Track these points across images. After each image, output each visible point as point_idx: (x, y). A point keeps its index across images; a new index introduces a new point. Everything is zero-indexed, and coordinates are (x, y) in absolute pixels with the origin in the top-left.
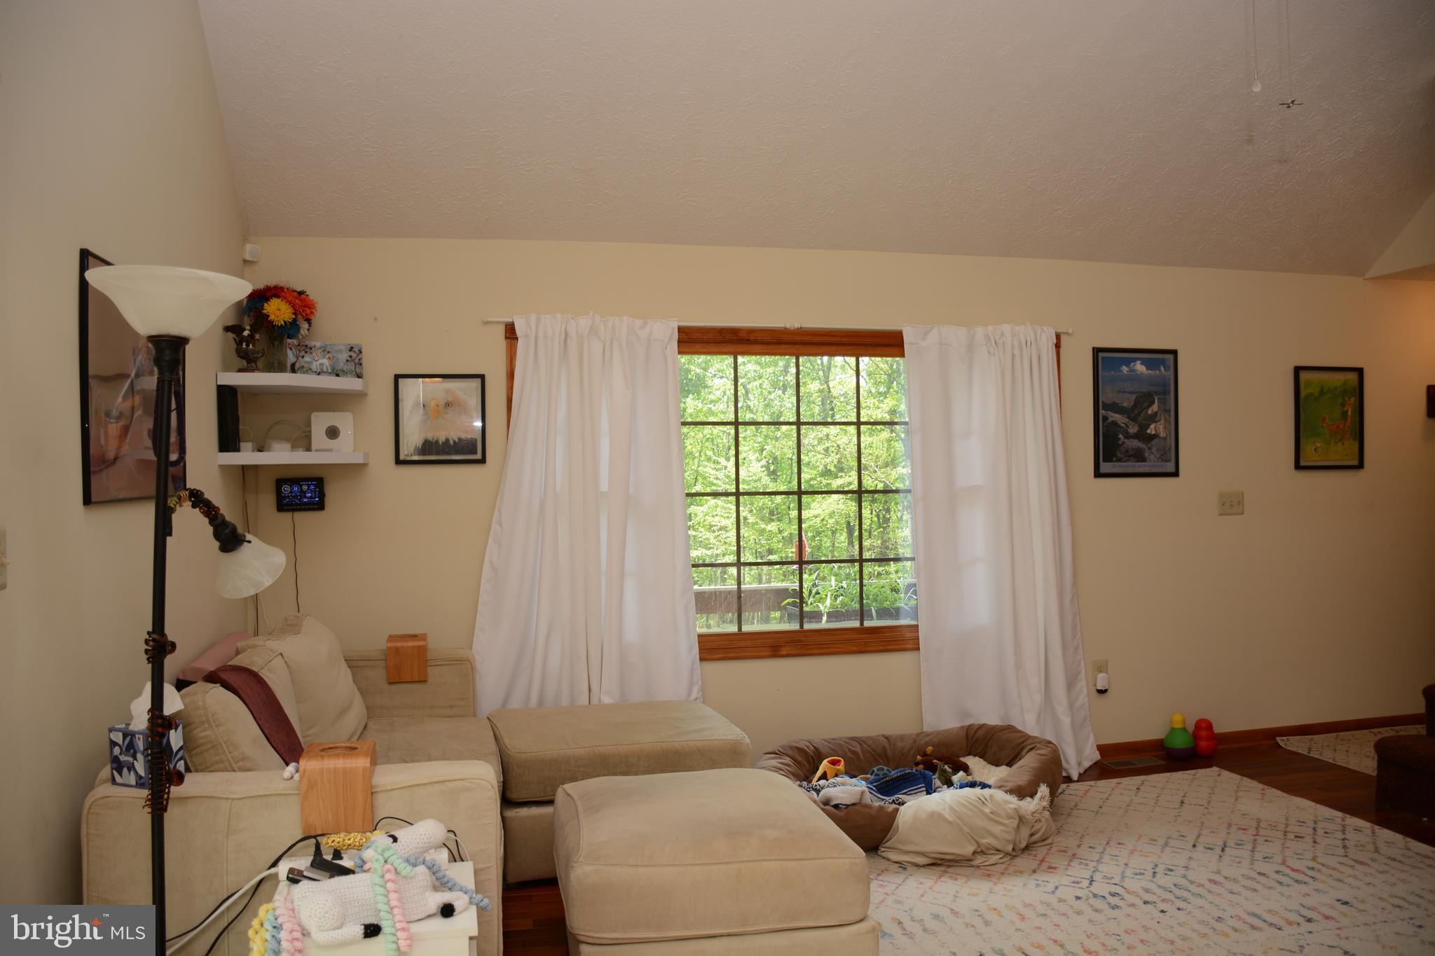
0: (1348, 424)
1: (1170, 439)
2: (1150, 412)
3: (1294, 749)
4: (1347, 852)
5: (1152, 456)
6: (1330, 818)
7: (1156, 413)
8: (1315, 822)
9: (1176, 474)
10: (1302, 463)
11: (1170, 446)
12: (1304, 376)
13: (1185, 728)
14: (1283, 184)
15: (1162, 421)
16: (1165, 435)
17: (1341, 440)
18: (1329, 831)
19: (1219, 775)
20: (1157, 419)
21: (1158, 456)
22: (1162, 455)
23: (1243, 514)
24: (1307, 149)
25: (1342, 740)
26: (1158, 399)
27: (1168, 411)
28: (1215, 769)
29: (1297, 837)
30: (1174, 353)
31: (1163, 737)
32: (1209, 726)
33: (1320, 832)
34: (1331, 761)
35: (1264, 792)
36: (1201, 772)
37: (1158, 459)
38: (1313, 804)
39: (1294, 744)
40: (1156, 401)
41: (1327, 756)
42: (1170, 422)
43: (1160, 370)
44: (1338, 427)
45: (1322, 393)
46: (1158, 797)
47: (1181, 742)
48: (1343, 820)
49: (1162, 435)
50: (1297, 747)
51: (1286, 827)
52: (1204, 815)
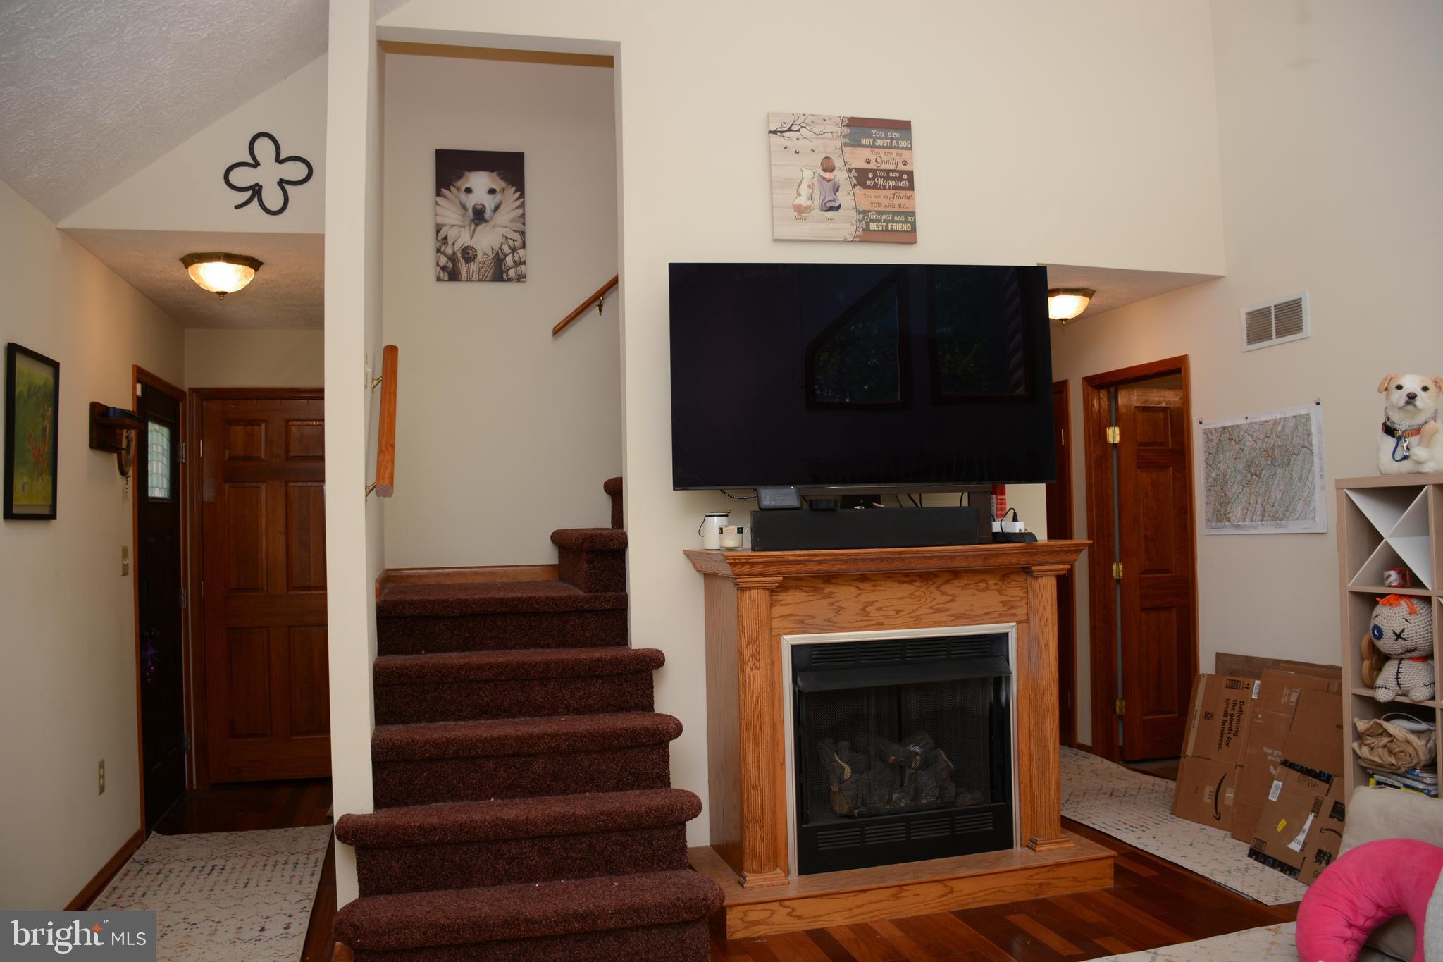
0: (46, 449)
10: (14, 509)
12: (19, 361)
17: (41, 475)
44: (39, 452)
45: (30, 394)
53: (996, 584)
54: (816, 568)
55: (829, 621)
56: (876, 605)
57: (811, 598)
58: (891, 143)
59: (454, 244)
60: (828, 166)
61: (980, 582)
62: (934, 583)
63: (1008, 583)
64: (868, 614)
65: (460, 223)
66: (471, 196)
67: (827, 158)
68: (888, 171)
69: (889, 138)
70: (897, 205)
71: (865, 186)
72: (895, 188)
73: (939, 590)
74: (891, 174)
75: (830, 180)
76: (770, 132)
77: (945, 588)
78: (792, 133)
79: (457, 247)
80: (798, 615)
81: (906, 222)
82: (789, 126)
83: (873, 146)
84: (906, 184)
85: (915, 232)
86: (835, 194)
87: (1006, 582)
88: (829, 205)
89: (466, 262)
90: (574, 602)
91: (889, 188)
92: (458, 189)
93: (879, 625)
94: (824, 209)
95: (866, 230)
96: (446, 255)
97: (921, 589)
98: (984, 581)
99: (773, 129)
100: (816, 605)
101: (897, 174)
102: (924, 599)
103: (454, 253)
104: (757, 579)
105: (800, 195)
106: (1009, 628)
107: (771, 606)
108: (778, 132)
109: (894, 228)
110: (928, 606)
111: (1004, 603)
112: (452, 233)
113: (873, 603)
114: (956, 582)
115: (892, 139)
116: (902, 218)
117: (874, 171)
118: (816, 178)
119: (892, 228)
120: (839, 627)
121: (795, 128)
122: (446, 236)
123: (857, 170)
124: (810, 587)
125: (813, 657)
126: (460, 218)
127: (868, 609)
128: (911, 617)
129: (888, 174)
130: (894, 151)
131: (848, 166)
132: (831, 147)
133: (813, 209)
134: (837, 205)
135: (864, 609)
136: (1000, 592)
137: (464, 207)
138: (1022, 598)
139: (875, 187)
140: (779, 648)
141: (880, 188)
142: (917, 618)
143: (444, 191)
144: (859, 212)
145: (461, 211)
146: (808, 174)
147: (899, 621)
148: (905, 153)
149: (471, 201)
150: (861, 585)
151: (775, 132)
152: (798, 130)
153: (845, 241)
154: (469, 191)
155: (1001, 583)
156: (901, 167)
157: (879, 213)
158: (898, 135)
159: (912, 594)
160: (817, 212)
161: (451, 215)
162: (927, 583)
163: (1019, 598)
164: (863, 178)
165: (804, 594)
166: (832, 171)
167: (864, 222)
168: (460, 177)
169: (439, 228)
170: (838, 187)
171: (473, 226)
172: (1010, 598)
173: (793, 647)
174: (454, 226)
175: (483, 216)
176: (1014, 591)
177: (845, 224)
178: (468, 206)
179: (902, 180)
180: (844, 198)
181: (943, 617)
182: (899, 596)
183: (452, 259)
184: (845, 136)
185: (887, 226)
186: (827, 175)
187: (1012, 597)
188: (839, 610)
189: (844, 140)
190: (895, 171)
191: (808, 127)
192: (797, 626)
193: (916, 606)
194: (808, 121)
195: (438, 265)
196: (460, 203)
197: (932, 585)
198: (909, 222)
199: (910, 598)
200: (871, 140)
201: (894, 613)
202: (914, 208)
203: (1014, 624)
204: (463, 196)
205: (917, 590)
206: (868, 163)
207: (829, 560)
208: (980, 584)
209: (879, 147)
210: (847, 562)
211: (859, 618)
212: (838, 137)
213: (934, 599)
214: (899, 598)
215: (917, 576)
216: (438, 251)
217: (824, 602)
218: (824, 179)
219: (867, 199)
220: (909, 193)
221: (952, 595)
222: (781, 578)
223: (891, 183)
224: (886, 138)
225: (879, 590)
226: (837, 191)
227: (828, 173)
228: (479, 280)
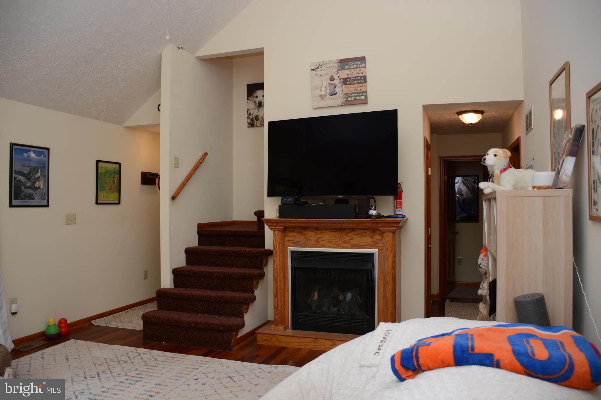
0: (115, 186)
1: (45, 189)
2: (36, 176)
3: (100, 325)
4: (146, 363)
5: (37, 197)
6: (131, 351)
7: (39, 177)
8: (127, 354)
9: (47, 206)
10: (99, 202)
11: (45, 193)
12: (100, 164)
13: (55, 324)
14: (102, 82)
15: (42, 181)
16: (43, 188)
17: (113, 192)
18: (135, 356)
19: (76, 343)
20: (40, 180)
21: (40, 197)
22: (41, 197)
23: (75, 224)
24: (114, 69)
25: (116, 317)
26: (40, 170)
27: (45, 176)
28: (72, 340)
29: (124, 362)
30: (48, 149)
31: (45, 330)
32: (65, 321)
33: (132, 358)
34: (116, 327)
35: (99, 346)
36: (67, 343)
37: (40, 198)
38: (121, 346)
39: (98, 322)
40: (39, 171)
41: (114, 325)
42: (45, 181)
43: (41, 157)
44: (112, 187)
45: (106, 172)
46: (54, 359)
47: (54, 331)
48: (137, 351)
49: (42, 187)
50: (100, 323)
51: (118, 359)
52: (81, 362)
53: (370, 234)
54: (293, 225)
55: (305, 243)
56: (322, 239)
57: (298, 235)
58: (357, 66)
59: (252, 115)
60: (332, 79)
61: (363, 233)
62: (344, 232)
63: (375, 234)
64: (319, 242)
65: (254, 108)
66: (257, 98)
67: (332, 76)
68: (355, 77)
69: (356, 65)
70: (359, 90)
71: (346, 84)
72: (358, 83)
73: (346, 235)
74: (357, 78)
75: (333, 84)
76: (312, 70)
77: (349, 234)
78: (319, 69)
79: (253, 116)
80: (294, 241)
81: (363, 95)
82: (317, 67)
83: (350, 69)
84: (363, 81)
85: (367, 99)
86: (335, 89)
87: (374, 234)
88: (332, 93)
89: (256, 121)
90: (251, 233)
91: (356, 84)
92: (254, 97)
93: (323, 246)
94: (331, 95)
95: (347, 100)
96: (250, 119)
97: (339, 234)
98: (365, 233)
99: (312, 69)
100: (301, 238)
101: (359, 78)
102: (340, 238)
103: (253, 118)
104: (275, 228)
105: (322, 91)
106: (375, 251)
107: (285, 237)
108: (314, 69)
109: (358, 98)
110: (342, 240)
111: (373, 242)
112: (252, 111)
113: (321, 238)
114: (353, 233)
115: (357, 65)
116: (361, 94)
117: (350, 78)
118: (328, 84)
119: (357, 99)
120: (308, 246)
121: (320, 67)
122: (250, 113)
123: (343, 79)
124: (298, 231)
125: (299, 255)
126: (254, 106)
127: (319, 240)
128: (335, 244)
129: (355, 79)
130: (358, 69)
131: (340, 78)
132: (333, 71)
133: (327, 95)
134: (335, 93)
135: (317, 240)
136: (371, 237)
137: (255, 102)
138: (381, 240)
139: (350, 84)
140: (287, 251)
141: (352, 84)
142: (338, 245)
143: (249, 98)
144: (344, 94)
145: (254, 104)
146: (325, 83)
147: (330, 245)
148: (363, 69)
149: (257, 100)
150: (316, 231)
151: (313, 70)
152: (321, 68)
153: (339, 106)
154: (257, 97)
155: (372, 234)
156: (361, 75)
157: (352, 93)
158: (359, 63)
159: (336, 236)
160: (328, 96)
161: (252, 106)
162: (341, 232)
163: (379, 240)
164: (345, 81)
165: (296, 234)
166: (334, 80)
167: (346, 98)
168: (254, 92)
169: (248, 110)
170: (336, 86)
171: (258, 108)
172: (375, 240)
173: (291, 251)
174: (252, 109)
175: (261, 105)
176: (377, 238)
177: (338, 99)
178: (256, 102)
179: (362, 79)
180: (338, 90)
181: (348, 245)
182: (330, 236)
183: (252, 120)
184: (338, 67)
185: (355, 98)
186: (332, 82)
187: (377, 239)
188: (308, 240)
189: (338, 68)
190: (358, 77)
191: (324, 66)
192: (293, 244)
193: (337, 240)
194: (325, 64)
195: (248, 122)
196: (254, 101)
197: (343, 233)
198: (364, 96)
199: (335, 237)
200: (349, 66)
201: (329, 242)
202: (367, 90)
203: (377, 250)
204: (255, 99)
205: (337, 235)
206: (348, 75)
207: (296, 222)
208: (363, 234)
209: (352, 68)
210: (304, 223)
211: (316, 243)
212: (336, 67)
213: (344, 238)
214: (330, 237)
215: (338, 229)
216: (248, 118)
217: (303, 237)
218: (331, 84)
219: (347, 89)
220: (364, 84)
221: (351, 237)
222: (283, 228)
223: (357, 82)
224: (355, 64)
225: (323, 234)
226: (336, 88)
227: (332, 81)
228: (260, 126)
